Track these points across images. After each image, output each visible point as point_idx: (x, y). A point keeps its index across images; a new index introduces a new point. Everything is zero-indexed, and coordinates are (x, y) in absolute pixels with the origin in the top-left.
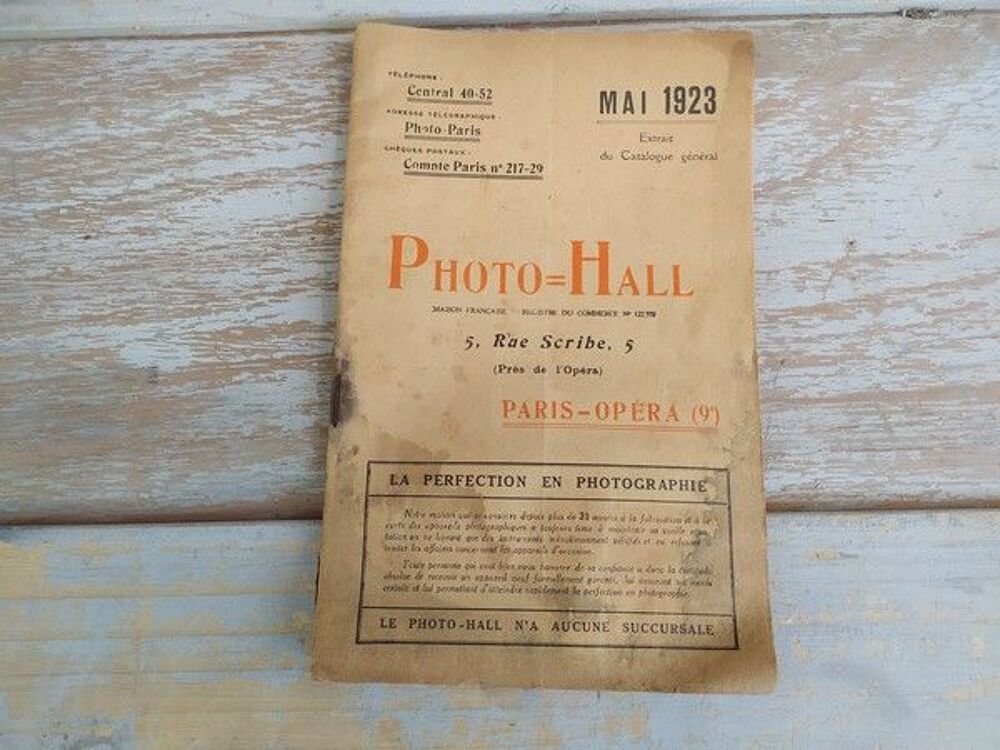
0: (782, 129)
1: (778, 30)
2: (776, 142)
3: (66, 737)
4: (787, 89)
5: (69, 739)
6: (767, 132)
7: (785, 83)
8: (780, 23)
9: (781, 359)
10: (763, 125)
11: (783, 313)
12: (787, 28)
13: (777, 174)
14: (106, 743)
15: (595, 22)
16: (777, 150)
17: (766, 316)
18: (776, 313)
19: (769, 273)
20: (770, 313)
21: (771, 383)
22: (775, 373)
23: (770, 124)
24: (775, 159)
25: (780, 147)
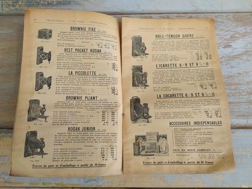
0: (249, 39)
1: (247, 15)
2: (247, 42)
3: (85, 179)
4: (250, 29)
5: (86, 180)
6: (245, 39)
7: (250, 28)
8: (247, 14)
9: (250, 93)
10: (244, 38)
11: (250, 82)
12: (249, 15)
13: (248, 49)
14: (94, 181)
15: (203, 13)
16: (248, 44)
17: (247, 83)
18: (249, 82)
19: (247, 72)
20: (248, 82)
21: (249, 98)
22: (249, 96)
23: (246, 37)
24: (247, 46)
25: (248, 43)
